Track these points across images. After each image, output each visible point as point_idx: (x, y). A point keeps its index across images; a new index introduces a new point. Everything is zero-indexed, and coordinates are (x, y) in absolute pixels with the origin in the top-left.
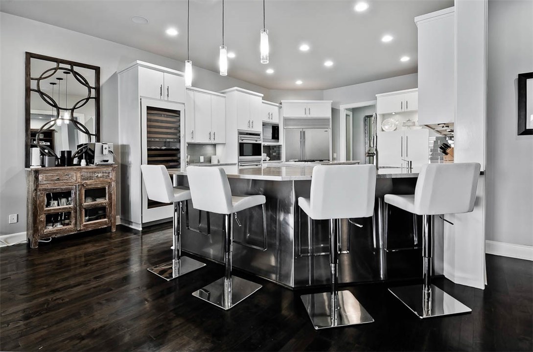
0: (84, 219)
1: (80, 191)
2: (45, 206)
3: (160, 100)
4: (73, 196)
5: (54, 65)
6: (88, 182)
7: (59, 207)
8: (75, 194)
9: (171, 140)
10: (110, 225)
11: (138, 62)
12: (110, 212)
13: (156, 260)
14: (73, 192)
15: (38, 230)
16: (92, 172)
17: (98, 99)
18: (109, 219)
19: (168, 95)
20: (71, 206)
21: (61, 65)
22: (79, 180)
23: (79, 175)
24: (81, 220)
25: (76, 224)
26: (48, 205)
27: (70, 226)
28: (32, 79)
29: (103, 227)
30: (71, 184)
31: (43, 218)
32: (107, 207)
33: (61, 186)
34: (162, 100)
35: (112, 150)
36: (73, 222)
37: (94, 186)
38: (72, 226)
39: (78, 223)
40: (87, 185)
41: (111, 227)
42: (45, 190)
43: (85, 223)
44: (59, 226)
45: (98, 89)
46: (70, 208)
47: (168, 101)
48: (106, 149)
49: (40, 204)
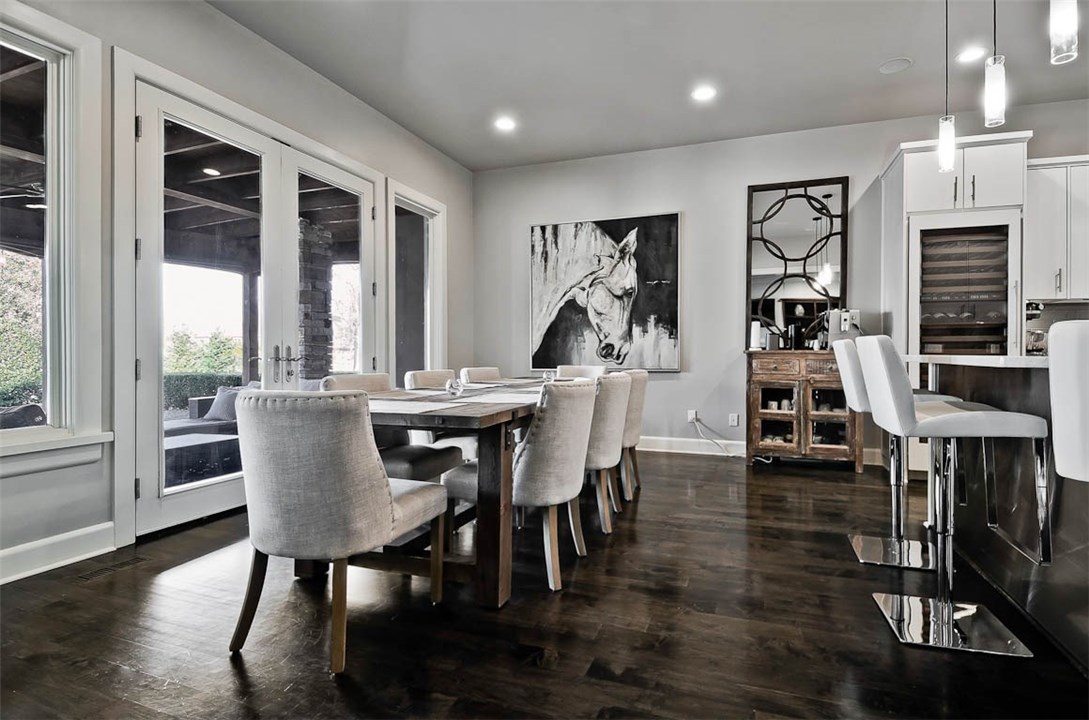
0: (811, 438)
1: (805, 390)
2: (760, 407)
3: (955, 210)
4: (795, 396)
5: (781, 193)
6: (817, 377)
7: (779, 412)
8: (799, 393)
9: (983, 297)
10: (852, 458)
11: (904, 146)
12: (853, 437)
13: (878, 530)
14: (795, 390)
15: (751, 439)
16: (823, 360)
17: (844, 234)
18: (850, 447)
19: (973, 196)
20: (793, 412)
21: (791, 192)
22: (804, 372)
23: (803, 364)
24: (807, 439)
25: (799, 443)
26: (765, 406)
27: (792, 445)
28: (755, 223)
29: (840, 459)
30: (792, 377)
31: (758, 423)
32: (847, 424)
33: (779, 380)
34: (959, 210)
35: (857, 322)
36: (796, 439)
37: (825, 385)
38: (794, 445)
39: (802, 441)
40: (816, 382)
41: (854, 462)
42: (760, 383)
43: (814, 446)
44: (779, 442)
45: (844, 217)
46: (791, 415)
47: (974, 209)
48: (845, 320)
49: (754, 402)
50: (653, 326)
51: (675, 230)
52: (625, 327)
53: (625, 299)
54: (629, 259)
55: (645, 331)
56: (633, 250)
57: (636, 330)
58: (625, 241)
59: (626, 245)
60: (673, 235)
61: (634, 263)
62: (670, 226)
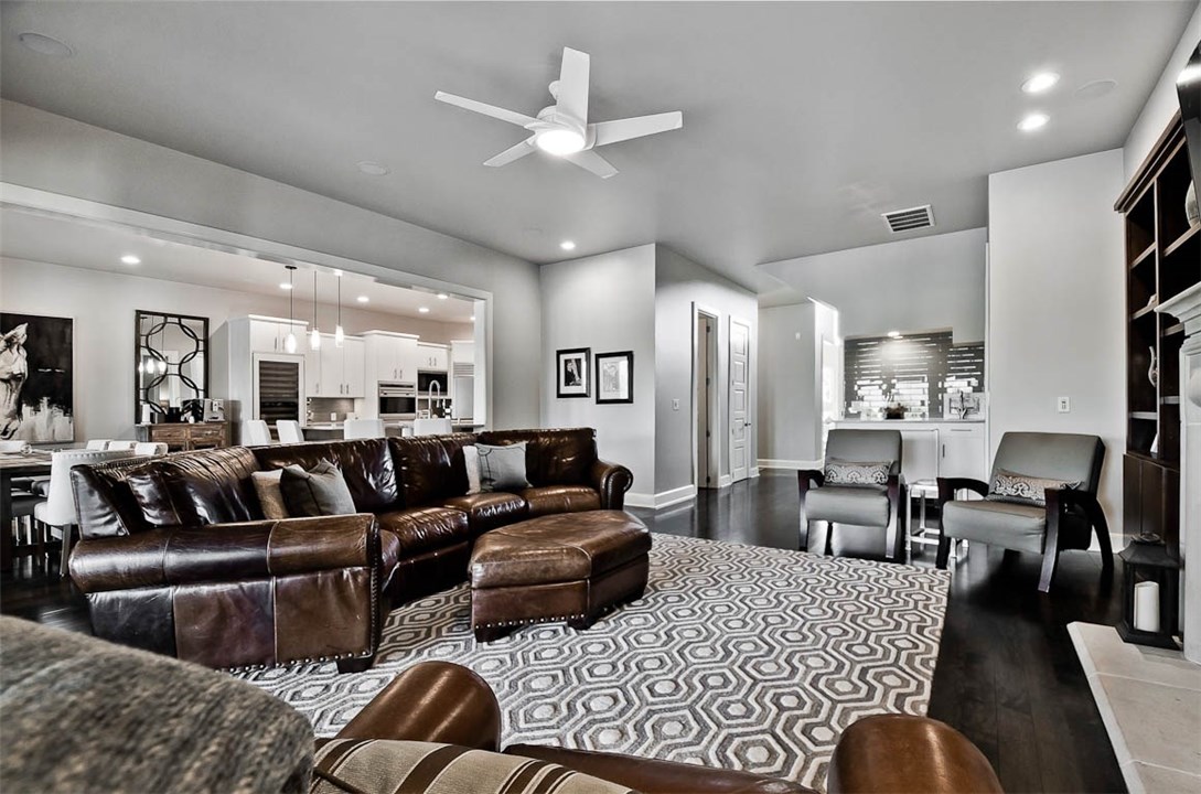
3: (275, 353)
5: (161, 320)
9: (287, 396)
11: (250, 316)
16: (202, 429)
17: (206, 352)
21: (169, 320)
22: (189, 437)
23: (189, 432)
28: (142, 335)
30: (181, 440)
35: (221, 406)
40: (198, 442)
45: (206, 341)
47: (284, 354)
48: (215, 405)
50: (46, 406)
51: (68, 331)
52: (12, 406)
53: (13, 383)
54: (18, 349)
55: (37, 410)
56: (22, 341)
57: (26, 410)
58: (12, 333)
59: (13, 336)
60: (67, 336)
61: (23, 353)
62: (64, 327)
